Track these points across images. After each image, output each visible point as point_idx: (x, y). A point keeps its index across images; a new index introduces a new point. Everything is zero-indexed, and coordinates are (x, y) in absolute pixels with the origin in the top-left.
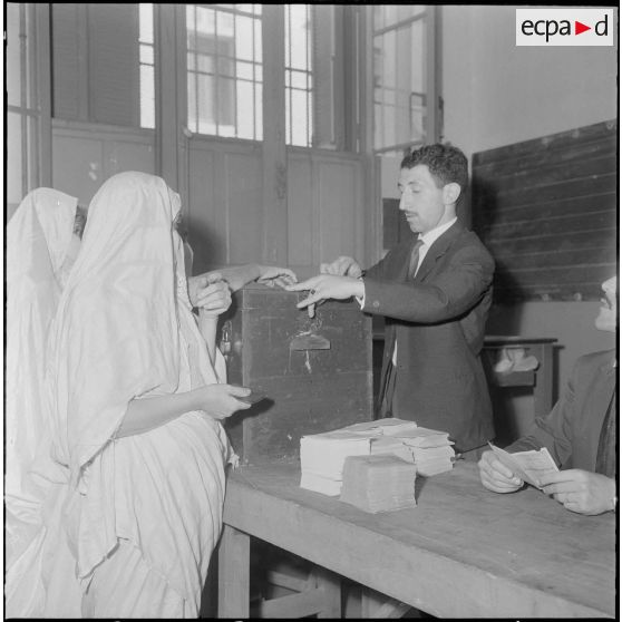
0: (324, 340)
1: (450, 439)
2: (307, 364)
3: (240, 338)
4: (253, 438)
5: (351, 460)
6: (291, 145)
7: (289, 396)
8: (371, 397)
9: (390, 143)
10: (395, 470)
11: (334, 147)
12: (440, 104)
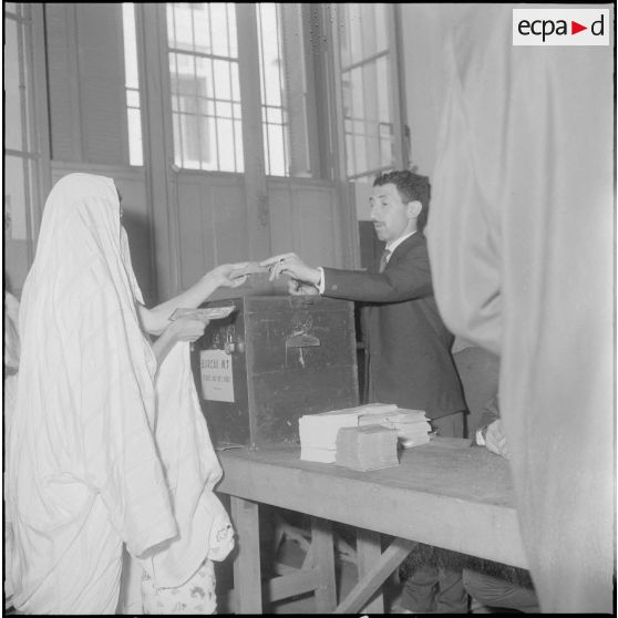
0: (315, 338)
1: (426, 416)
2: (301, 359)
3: (243, 339)
4: (258, 425)
5: (343, 431)
6: (270, 176)
7: (287, 388)
8: (357, 387)
9: (362, 169)
10: (380, 435)
11: (309, 176)
12: (406, 132)
